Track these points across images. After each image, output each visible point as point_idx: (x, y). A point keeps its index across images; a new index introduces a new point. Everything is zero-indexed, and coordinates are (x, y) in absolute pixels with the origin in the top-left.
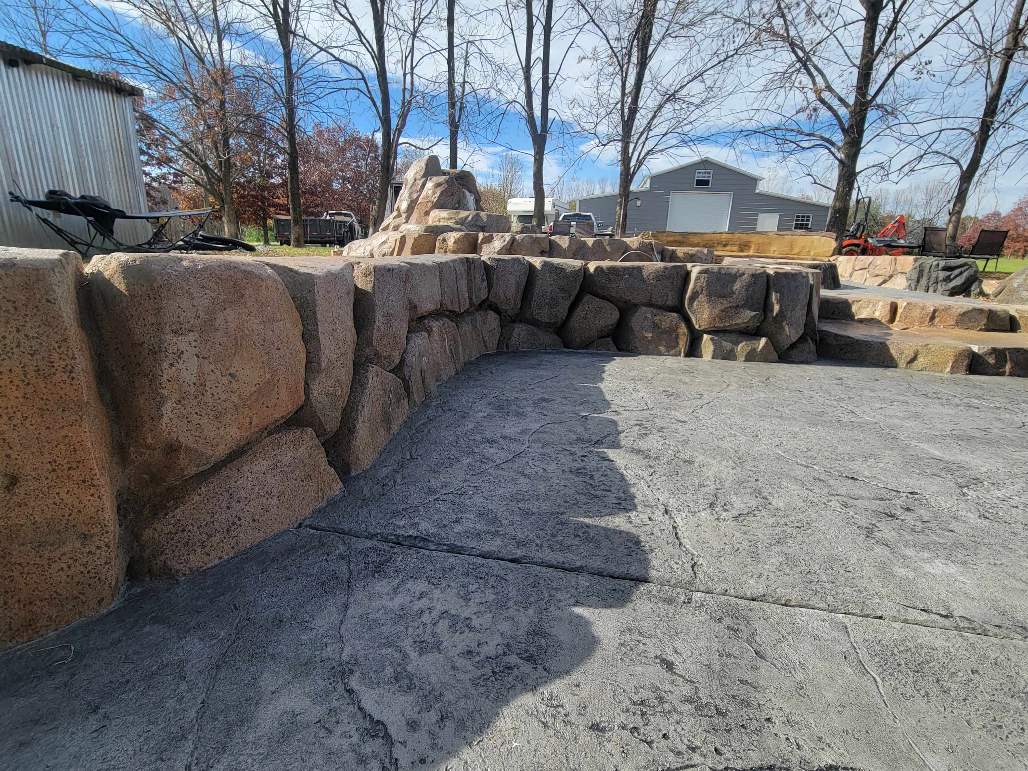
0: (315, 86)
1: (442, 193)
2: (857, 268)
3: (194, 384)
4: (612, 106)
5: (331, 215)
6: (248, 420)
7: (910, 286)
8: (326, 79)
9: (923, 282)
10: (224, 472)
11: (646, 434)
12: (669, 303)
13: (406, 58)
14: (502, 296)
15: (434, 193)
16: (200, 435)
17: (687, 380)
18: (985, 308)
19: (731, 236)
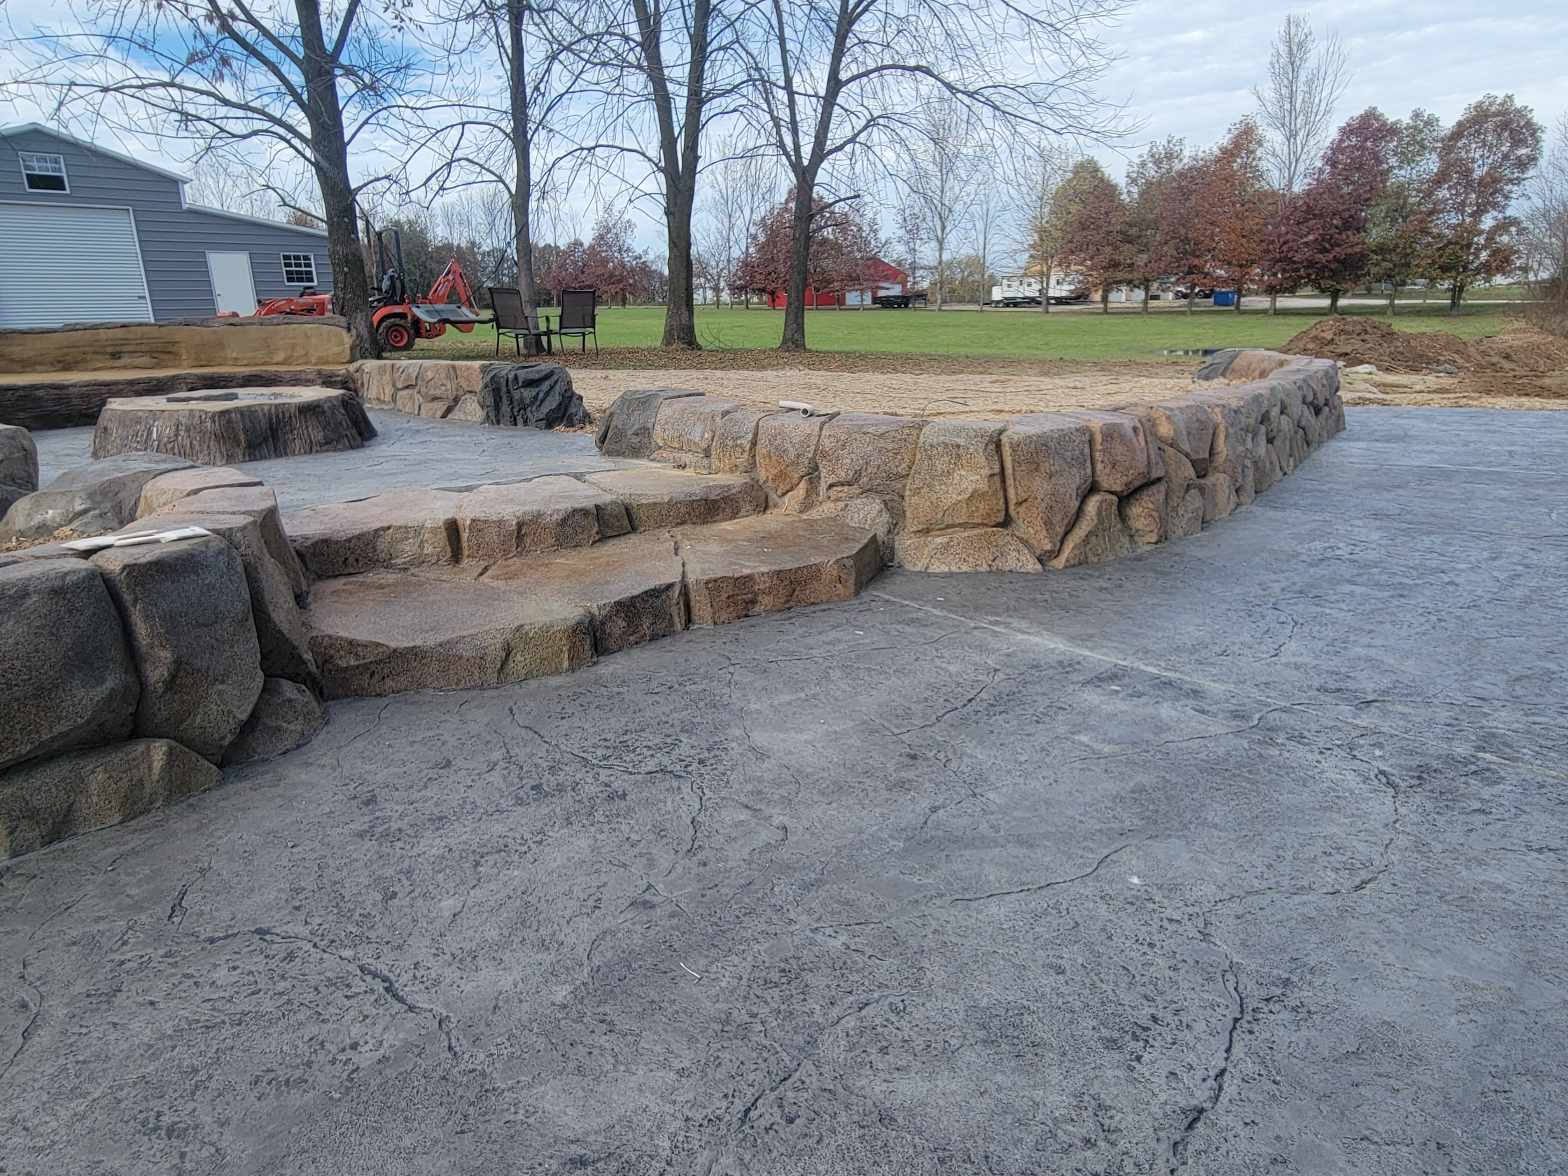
2: (400, 385)
7: (488, 416)
9: (505, 408)
18: (589, 504)
19: (120, 333)
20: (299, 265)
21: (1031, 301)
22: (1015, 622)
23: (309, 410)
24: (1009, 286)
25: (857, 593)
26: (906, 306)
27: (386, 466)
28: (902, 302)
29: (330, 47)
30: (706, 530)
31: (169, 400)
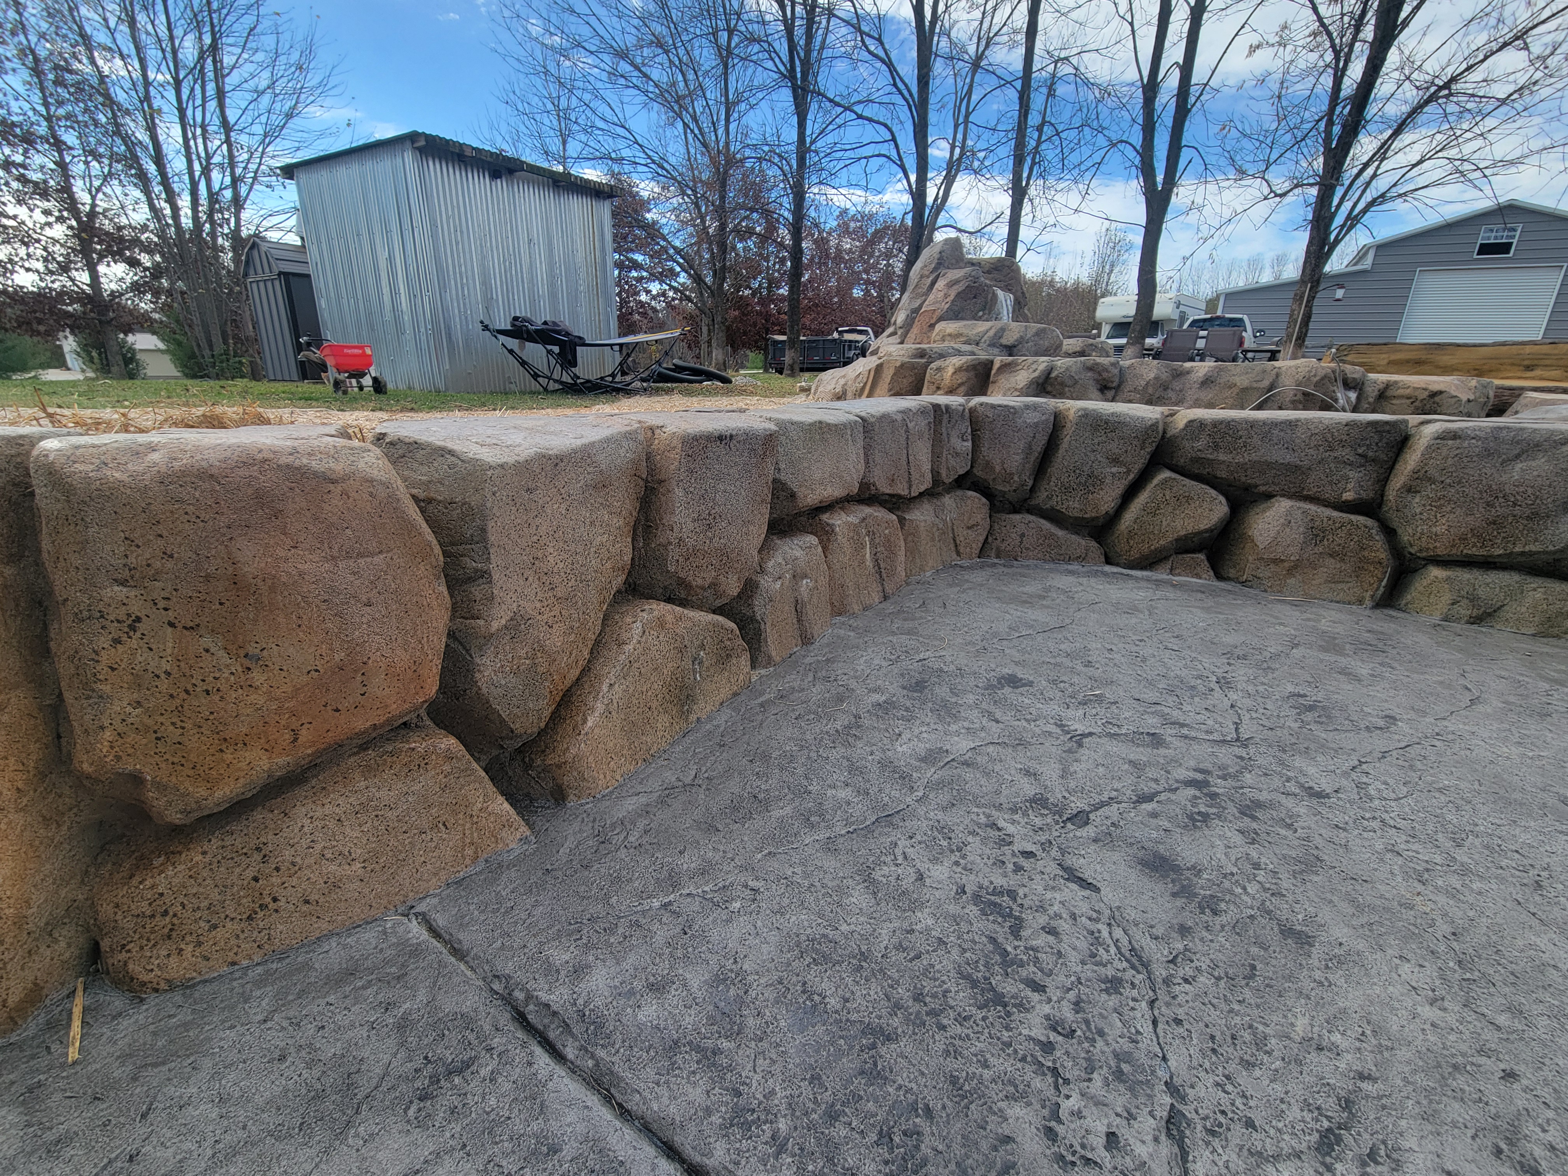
0: (828, 159)
1: (958, 294)
3: (168, 674)
4: (1310, 125)
5: (841, 333)
6: (288, 736)
8: (843, 147)
10: (258, 815)
11: (1205, 817)
12: (1348, 496)
13: (962, 100)
14: (998, 468)
15: (946, 296)
16: (183, 761)
17: (1364, 671)
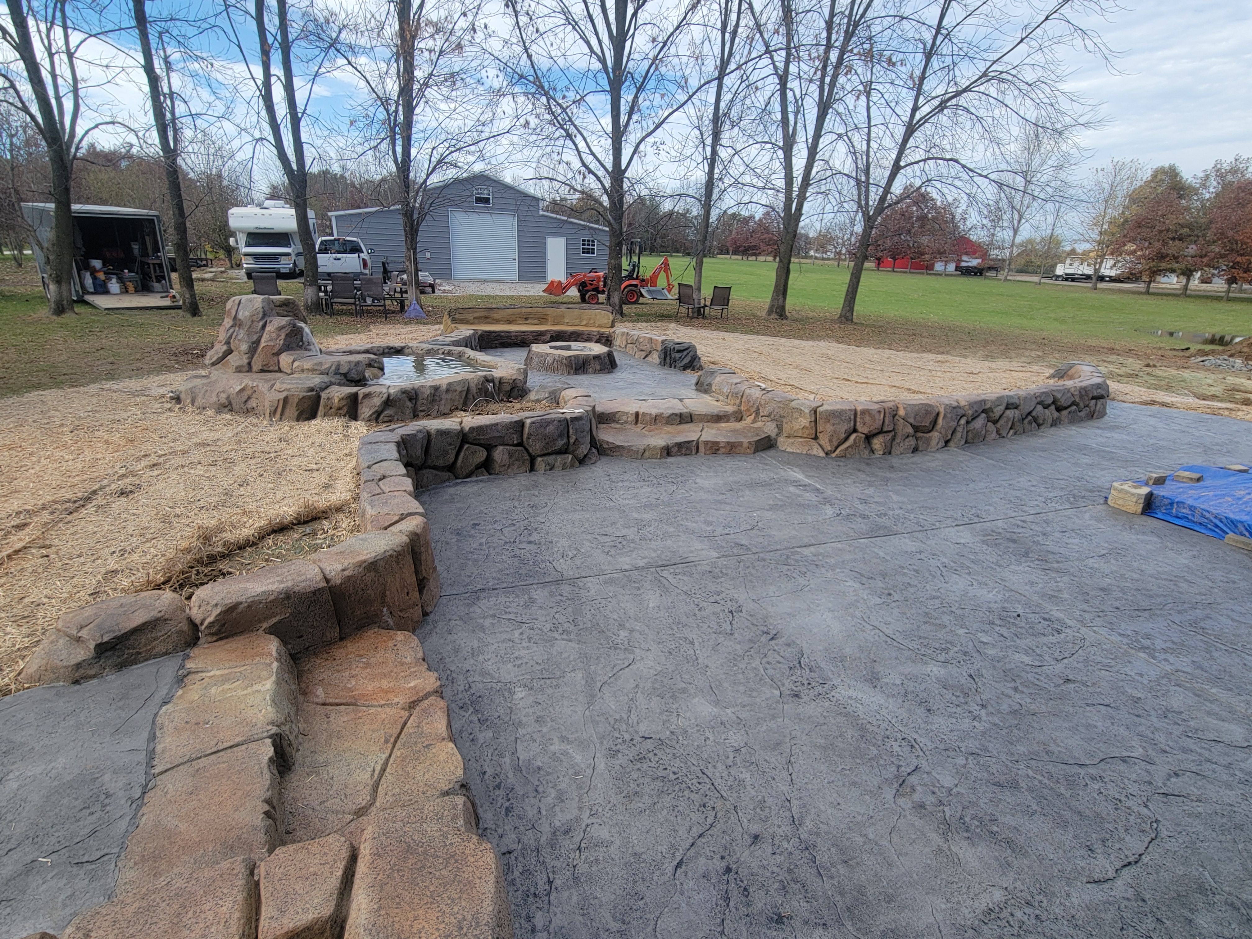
1: (287, 335)
7: (660, 362)
9: (668, 360)
12: (515, 442)
17: (536, 492)
18: (678, 412)
19: (529, 310)
20: (588, 245)
21: (1088, 277)
22: (795, 469)
23: (597, 357)
24: (1071, 265)
25: (754, 453)
26: (981, 275)
27: (620, 384)
28: (978, 272)
29: (623, 168)
30: (715, 425)
31: (551, 347)
